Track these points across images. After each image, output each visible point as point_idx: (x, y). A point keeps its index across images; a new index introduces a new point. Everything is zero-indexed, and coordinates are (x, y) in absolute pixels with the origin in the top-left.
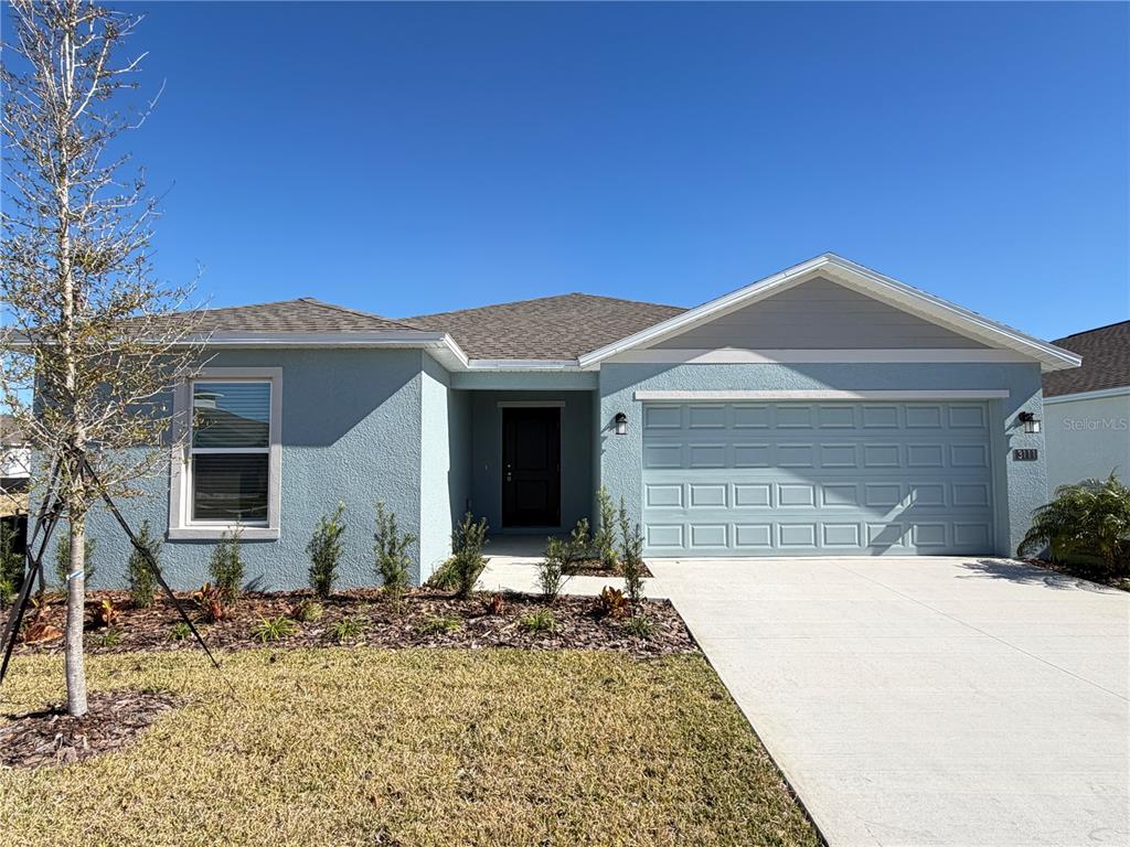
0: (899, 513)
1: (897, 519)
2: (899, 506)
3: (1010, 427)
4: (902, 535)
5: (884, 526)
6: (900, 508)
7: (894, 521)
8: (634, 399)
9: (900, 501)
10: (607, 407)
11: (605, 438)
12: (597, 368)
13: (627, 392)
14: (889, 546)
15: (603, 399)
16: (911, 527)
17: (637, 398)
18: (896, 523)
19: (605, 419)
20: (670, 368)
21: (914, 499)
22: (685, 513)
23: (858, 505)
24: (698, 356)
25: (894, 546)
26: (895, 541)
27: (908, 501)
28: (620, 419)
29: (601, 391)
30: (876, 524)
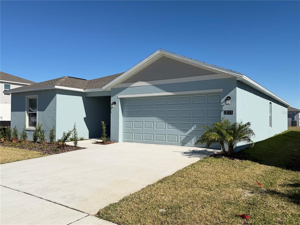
0: (190, 132)
1: (189, 134)
2: (190, 130)
3: (223, 103)
4: (190, 140)
5: (185, 136)
6: (190, 131)
7: (188, 135)
9: (190, 128)
10: (112, 100)
11: (112, 109)
12: (110, 90)
13: (116, 96)
14: (187, 143)
15: (111, 98)
16: (193, 137)
17: (118, 97)
18: (188, 136)
20: (126, 89)
21: (195, 128)
22: (133, 130)
23: (177, 129)
24: (132, 85)
25: (188, 143)
26: (188, 142)
27: (193, 128)
29: (111, 96)
30: (182, 135)
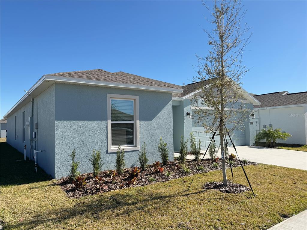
3: (250, 117)
8: (190, 109)
11: (185, 119)
13: (189, 107)
15: (184, 109)
17: (191, 108)
19: (185, 114)
28: (188, 114)
29: (184, 106)
